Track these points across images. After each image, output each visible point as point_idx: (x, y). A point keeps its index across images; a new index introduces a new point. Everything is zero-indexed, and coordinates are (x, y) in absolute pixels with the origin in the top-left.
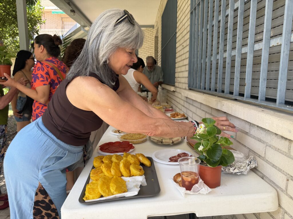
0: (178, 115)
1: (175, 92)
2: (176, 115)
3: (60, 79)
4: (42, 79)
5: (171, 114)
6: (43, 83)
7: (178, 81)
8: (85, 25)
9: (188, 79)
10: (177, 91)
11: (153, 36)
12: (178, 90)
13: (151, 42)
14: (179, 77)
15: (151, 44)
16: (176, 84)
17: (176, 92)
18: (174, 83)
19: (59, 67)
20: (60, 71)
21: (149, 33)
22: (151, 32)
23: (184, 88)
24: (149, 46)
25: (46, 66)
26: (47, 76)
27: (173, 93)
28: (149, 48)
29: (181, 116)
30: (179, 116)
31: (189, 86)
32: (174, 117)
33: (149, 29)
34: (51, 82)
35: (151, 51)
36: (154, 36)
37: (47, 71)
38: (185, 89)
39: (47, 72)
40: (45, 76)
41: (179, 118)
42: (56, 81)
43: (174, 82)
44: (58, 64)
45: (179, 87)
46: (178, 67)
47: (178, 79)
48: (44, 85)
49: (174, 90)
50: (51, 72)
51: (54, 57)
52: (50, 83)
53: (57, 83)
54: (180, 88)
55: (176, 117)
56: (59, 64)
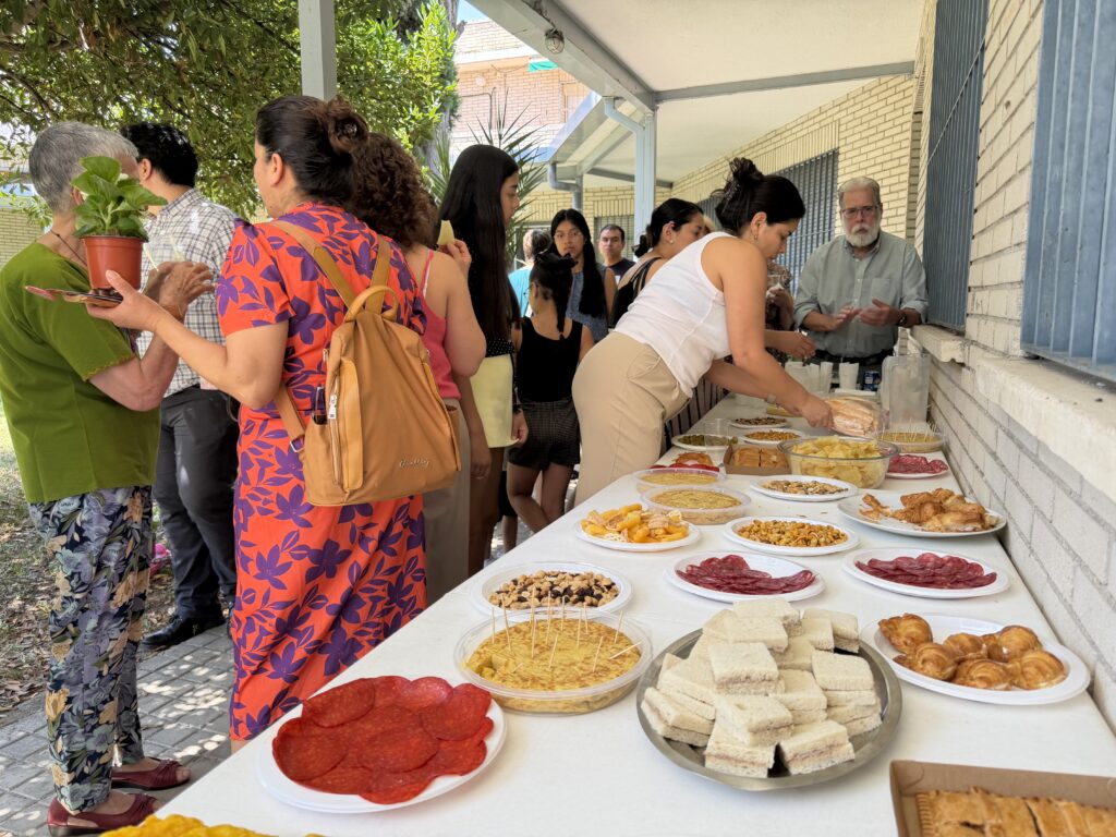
0: (940, 509)
1: (964, 370)
2: (929, 509)
3: (334, 300)
4: (247, 299)
5: (903, 499)
6: (254, 314)
7: (979, 311)
8: (617, 95)
9: (1026, 295)
10: (970, 365)
11: (907, 110)
12: (976, 358)
13: (897, 138)
14: (982, 288)
15: (897, 147)
16: (971, 326)
17: (969, 368)
18: (963, 322)
19: (335, 243)
20: (336, 260)
21: (890, 100)
22: (901, 96)
23: (1000, 347)
24: (888, 157)
25: (270, 240)
26: (273, 286)
27: (953, 373)
28: (886, 166)
29: (958, 517)
30: (948, 520)
31: (1027, 338)
32: (915, 517)
33: (891, 84)
34: (292, 314)
35: (895, 180)
36: (911, 109)
37: (272, 263)
38: (1005, 355)
39: (269, 269)
40: (261, 284)
41: (947, 530)
42: (317, 308)
43: (962, 316)
44: (332, 230)
45: (982, 341)
46: (982, 232)
47: (979, 295)
48: (258, 323)
49: (959, 360)
50: (291, 268)
51: (323, 204)
52: (281, 317)
53: (320, 316)
54: (985, 348)
55: (928, 519)
56: (336, 231)
